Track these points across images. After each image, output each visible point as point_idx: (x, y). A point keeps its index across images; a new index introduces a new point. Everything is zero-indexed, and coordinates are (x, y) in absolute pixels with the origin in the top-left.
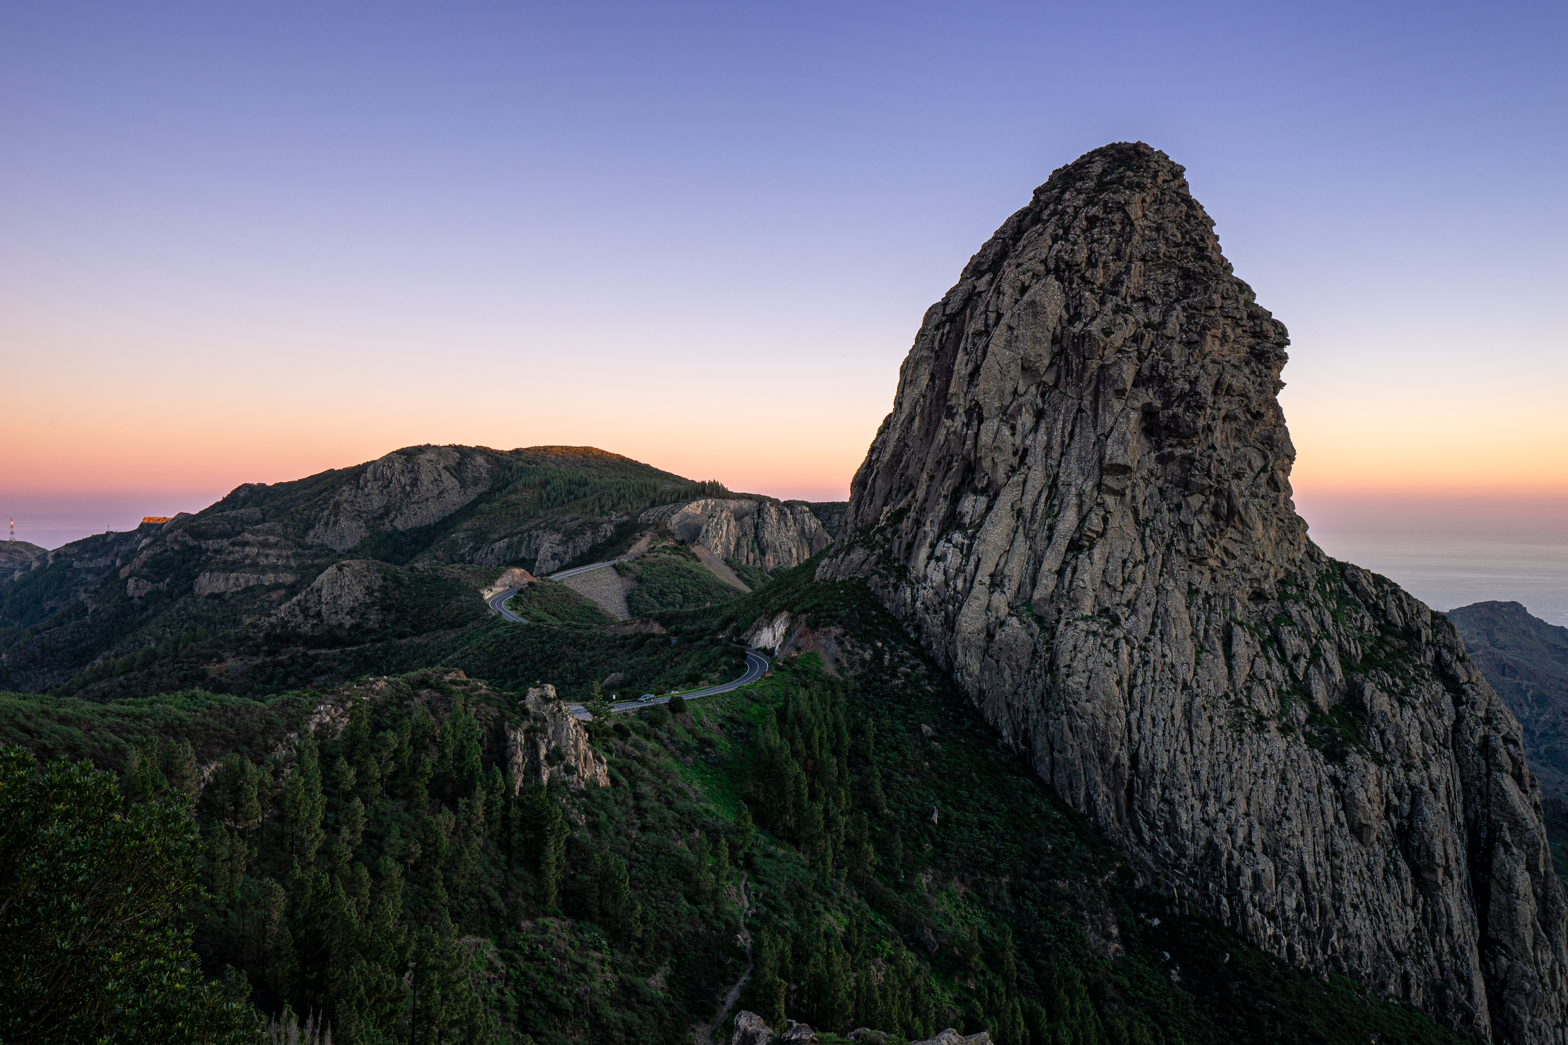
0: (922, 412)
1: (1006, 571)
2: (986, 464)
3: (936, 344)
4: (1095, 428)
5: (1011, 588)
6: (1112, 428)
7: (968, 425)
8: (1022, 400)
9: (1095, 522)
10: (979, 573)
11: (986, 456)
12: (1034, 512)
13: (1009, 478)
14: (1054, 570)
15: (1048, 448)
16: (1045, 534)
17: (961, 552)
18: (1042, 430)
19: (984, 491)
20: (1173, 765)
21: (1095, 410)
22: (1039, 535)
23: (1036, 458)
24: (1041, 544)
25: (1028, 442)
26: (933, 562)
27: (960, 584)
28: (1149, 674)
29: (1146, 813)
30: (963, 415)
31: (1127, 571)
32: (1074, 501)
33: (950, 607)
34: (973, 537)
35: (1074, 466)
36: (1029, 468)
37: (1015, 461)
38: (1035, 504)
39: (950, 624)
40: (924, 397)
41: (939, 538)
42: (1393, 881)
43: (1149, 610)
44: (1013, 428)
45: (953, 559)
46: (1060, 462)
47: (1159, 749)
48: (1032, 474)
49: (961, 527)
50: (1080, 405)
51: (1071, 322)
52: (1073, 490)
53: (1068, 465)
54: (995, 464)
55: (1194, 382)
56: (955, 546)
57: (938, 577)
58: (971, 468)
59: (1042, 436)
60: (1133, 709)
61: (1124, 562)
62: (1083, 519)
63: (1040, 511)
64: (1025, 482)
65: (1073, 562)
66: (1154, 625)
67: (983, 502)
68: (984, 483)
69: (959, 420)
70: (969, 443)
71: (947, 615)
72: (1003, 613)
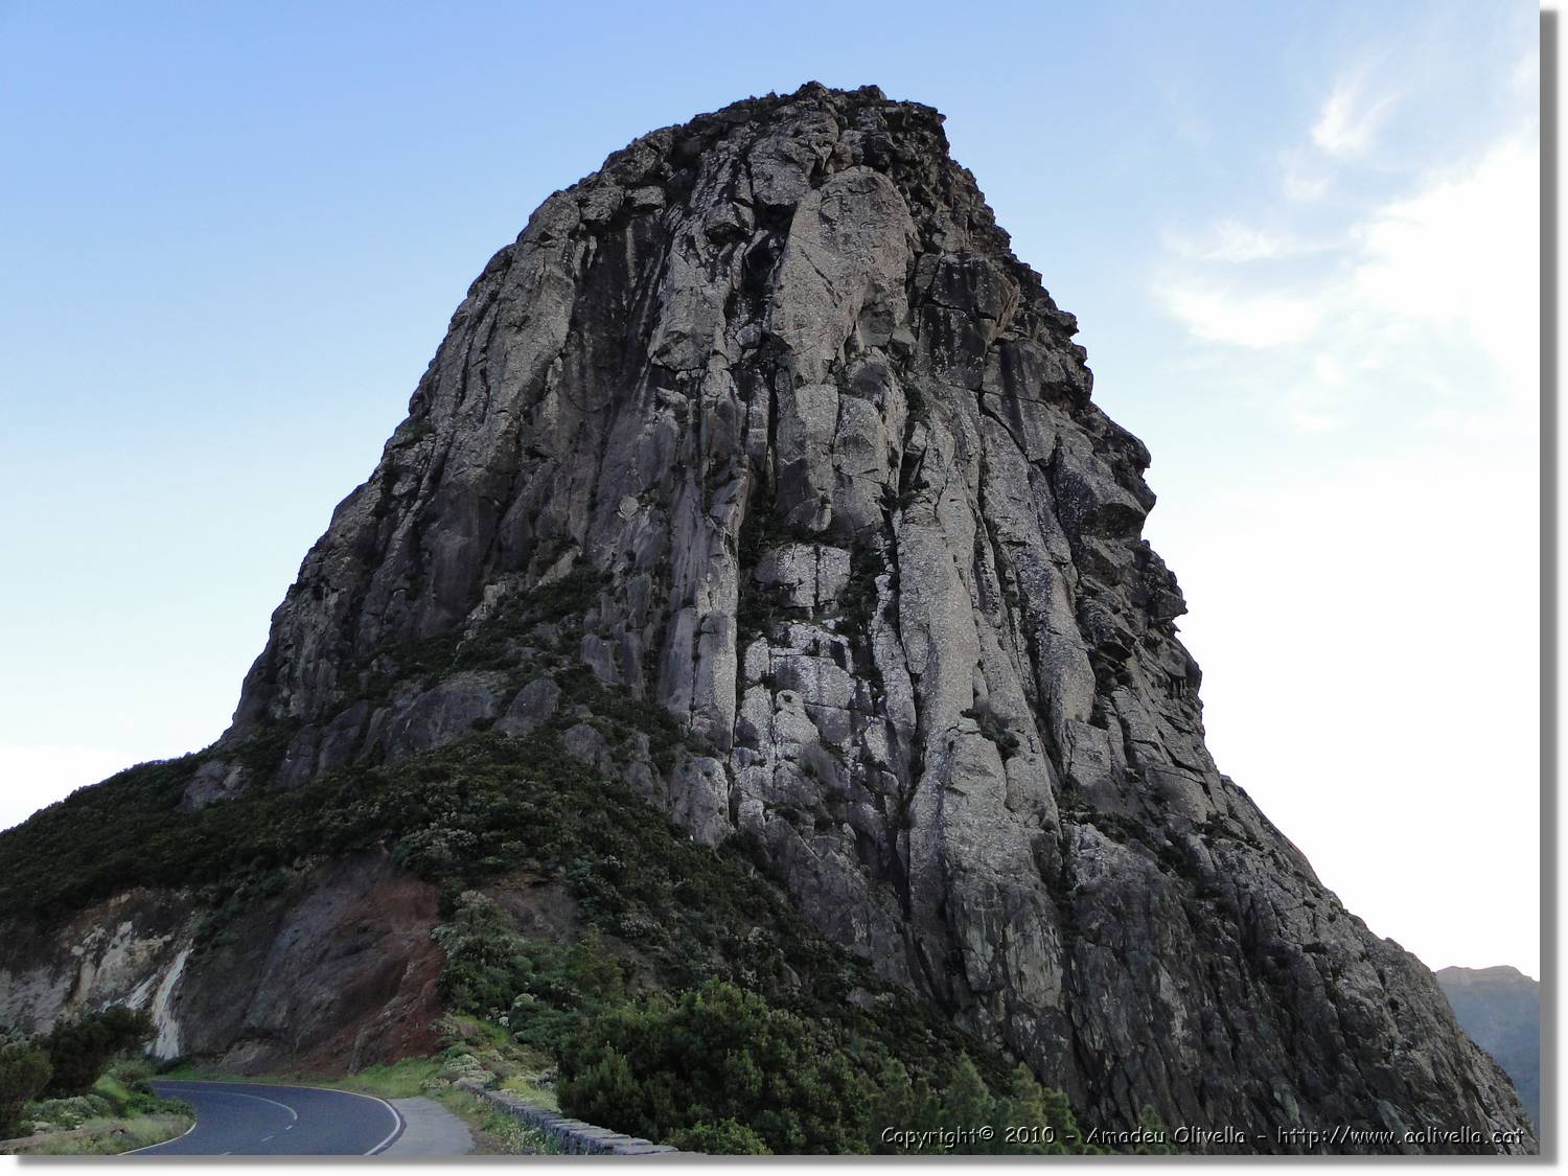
0: (564, 384)
1: (1001, 706)
2: (821, 477)
3: (576, 263)
4: (1024, 448)
5: (1031, 747)
6: (1057, 453)
7: (747, 395)
10: (934, 708)
11: (814, 461)
12: (984, 586)
13: (889, 516)
17: (842, 664)
18: (937, 425)
19: (828, 538)
21: (1015, 416)
23: (942, 476)
25: (919, 437)
26: (758, 697)
27: (878, 747)
30: (727, 375)
33: (870, 810)
34: (855, 631)
36: (937, 492)
37: (893, 478)
38: (978, 570)
40: (562, 356)
44: (880, 407)
50: (982, 399)
53: (999, 506)
54: (843, 480)
56: (813, 651)
57: (798, 728)
64: (937, 521)
67: (837, 565)
68: (827, 518)
69: (720, 385)
70: (758, 434)
71: (863, 838)
72: (1053, 815)
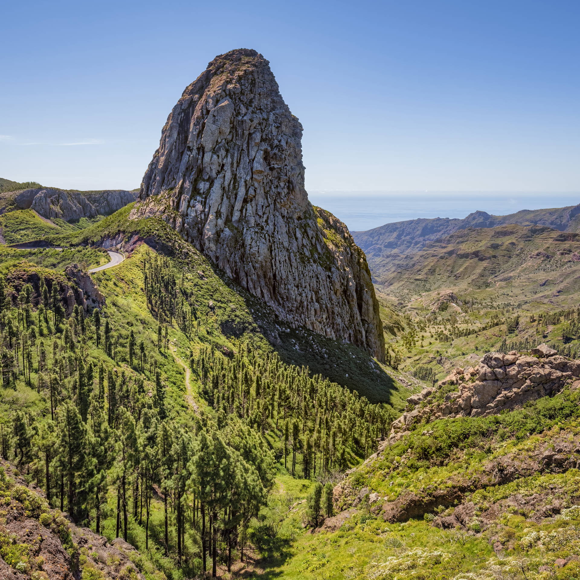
0: (175, 148)
1: (221, 210)
2: (208, 170)
3: (179, 121)
4: (248, 157)
5: (224, 217)
6: (255, 157)
7: (199, 154)
8: (220, 145)
9: (251, 191)
10: (211, 211)
11: (207, 166)
12: (229, 188)
13: (217, 175)
14: (239, 210)
15: (232, 164)
16: (234, 196)
17: (202, 204)
18: (229, 157)
19: (208, 180)
20: (287, 277)
21: (248, 150)
22: (231, 197)
23: (227, 168)
24: (232, 201)
25: (224, 161)
26: (190, 208)
27: (203, 217)
28: (276, 246)
29: (279, 294)
30: (196, 150)
31: (264, 209)
32: (244, 184)
33: (200, 225)
34: (206, 198)
35: (242, 171)
36: (226, 171)
37: (219, 168)
38: (229, 185)
39: (201, 232)
40: (175, 142)
41: (191, 198)
42: (344, 306)
43: (273, 223)
44: (218, 156)
45: (199, 207)
46: (237, 169)
47: (283, 272)
48: (227, 174)
49: (199, 194)
50: (242, 148)
51: (237, 116)
52: (243, 180)
53: (239, 170)
54: (211, 170)
55: (280, 141)
56: (198, 202)
57: (193, 214)
58: (201, 171)
59: (229, 159)
60: (272, 258)
61: (263, 206)
62: (247, 191)
63: (231, 188)
64: (224, 176)
65: (245, 207)
66: (275, 229)
67: (207, 185)
68: (208, 177)
69: (195, 152)
70: (200, 161)
71: (199, 229)
72: (222, 227)
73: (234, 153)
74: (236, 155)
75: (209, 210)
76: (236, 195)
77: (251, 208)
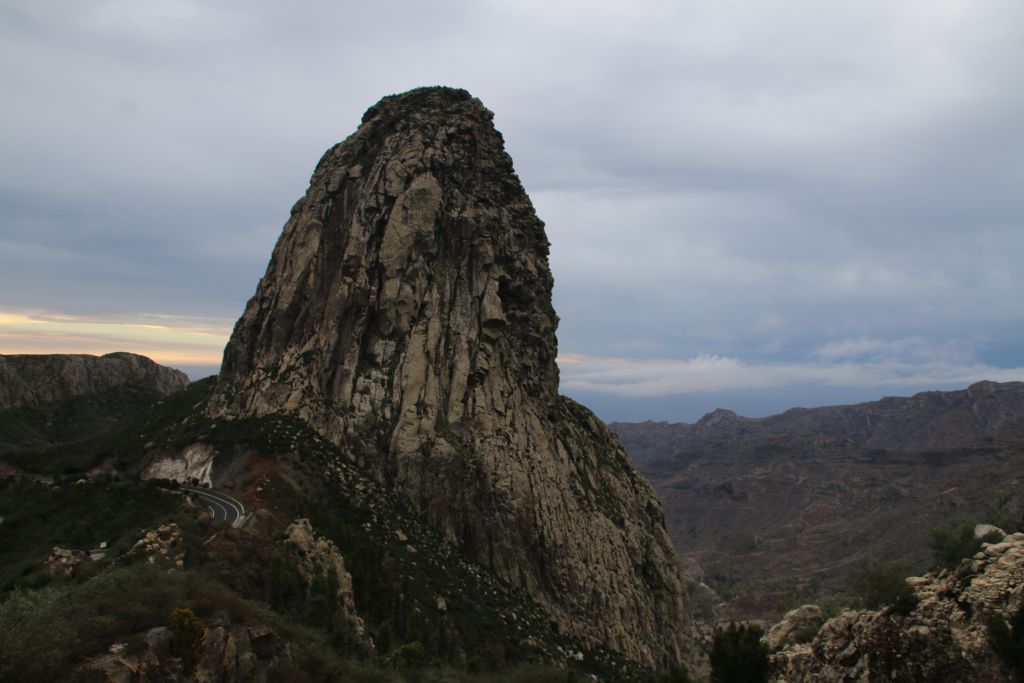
0: (316, 270)
1: (427, 401)
2: (391, 314)
3: (323, 215)
4: (471, 291)
5: (432, 414)
6: (484, 293)
7: (371, 283)
8: (417, 265)
9: (481, 361)
10: (405, 403)
11: (390, 308)
12: (437, 354)
13: (411, 327)
14: (460, 399)
15: (442, 304)
16: (447, 372)
17: (383, 386)
18: (435, 291)
19: (391, 337)
20: (566, 540)
21: (470, 278)
22: (442, 372)
23: (432, 312)
25: (426, 299)
26: (357, 396)
27: (388, 415)
28: (537, 475)
30: (365, 274)
31: (505, 399)
32: (466, 346)
33: (382, 432)
34: (390, 374)
35: (460, 320)
36: (429, 319)
37: (415, 313)
38: (437, 347)
39: (384, 446)
40: (316, 257)
41: (358, 375)
43: (523, 430)
44: (414, 288)
45: (379, 393)
46: (449, 317)
47: (557, 531)
48: (431, 325)
49: (376, 366)
50: (458, 273)
51: (448, 209)
52: (463, 339)
53: (455, 318)
54: (398, 315)
56: (375, 381)
57: (367, 407)
58: (376, 318)
59: (436, 294)
61: (502, 393)
62: (473, 361)
63: (442, 354)
64: (427, 329)
65: (472, 393)
67: (392, 346)
68: (391, 329)
69: (363, 278)
70: (373, 297)
71: (379, 439)
72: (432, 435)
73: (444, 284)
74: (448, 287)
75: (402, 399)
76: (452, 368)
77: (483, 397)
